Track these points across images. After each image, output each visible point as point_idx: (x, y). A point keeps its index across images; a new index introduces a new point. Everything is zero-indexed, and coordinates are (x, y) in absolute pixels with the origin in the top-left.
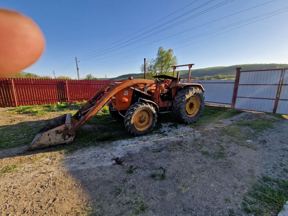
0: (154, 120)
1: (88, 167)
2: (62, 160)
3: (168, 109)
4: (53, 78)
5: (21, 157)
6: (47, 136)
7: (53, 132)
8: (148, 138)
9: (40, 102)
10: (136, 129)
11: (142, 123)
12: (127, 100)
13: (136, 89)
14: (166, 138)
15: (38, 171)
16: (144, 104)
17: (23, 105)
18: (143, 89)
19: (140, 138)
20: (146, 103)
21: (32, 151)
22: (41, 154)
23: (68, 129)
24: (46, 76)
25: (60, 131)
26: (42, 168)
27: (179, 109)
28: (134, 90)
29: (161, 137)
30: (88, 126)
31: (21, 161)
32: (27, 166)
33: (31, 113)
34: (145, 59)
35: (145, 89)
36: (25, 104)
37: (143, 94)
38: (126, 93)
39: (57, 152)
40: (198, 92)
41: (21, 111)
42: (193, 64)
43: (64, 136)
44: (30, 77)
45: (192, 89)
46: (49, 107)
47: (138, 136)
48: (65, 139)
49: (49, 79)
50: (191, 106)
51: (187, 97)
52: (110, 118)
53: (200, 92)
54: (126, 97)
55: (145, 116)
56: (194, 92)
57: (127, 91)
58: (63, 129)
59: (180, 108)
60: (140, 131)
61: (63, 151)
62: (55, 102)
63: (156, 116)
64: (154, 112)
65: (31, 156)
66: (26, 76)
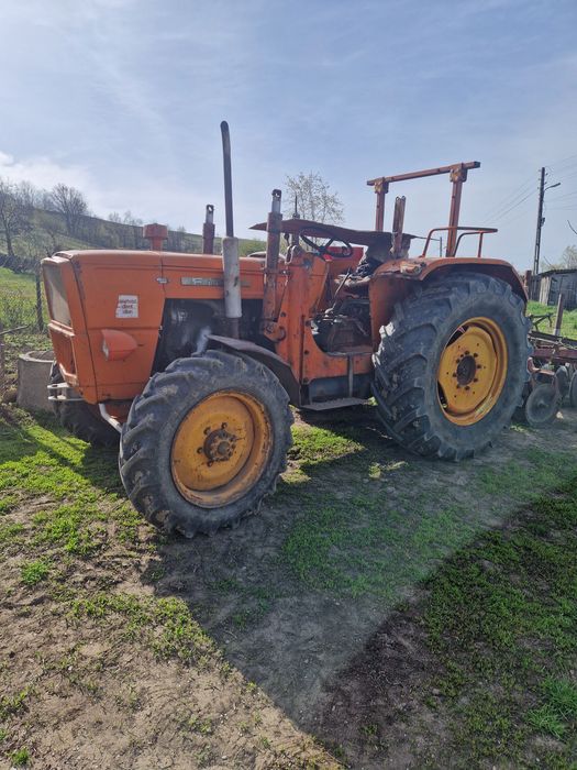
3: (351, 390)
34: (224, 126)
38: (128, 308)
42: (477, 165)
54: (126, 328)
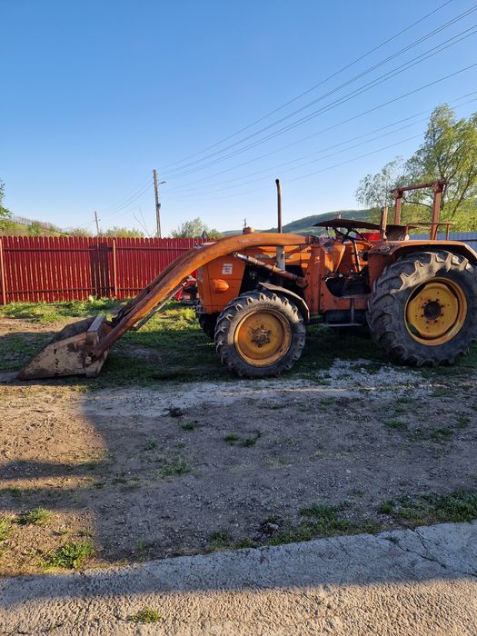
0: (294, 341)
1: (115, 414)
2: (72, 399)
3: (353, 318)
4: (94, 233)
5: (7, 387)
6: (52, 354)
7: (63, 347)
8: (273, 385)
9: (51, 294)
10: (243, 360)
11: (260, 346)
12: (225, 286)
13: (250, 259)
14: (319, 389)
15: (30, 409)
16: (264, 296)
17: (16, 301)
18: (275, 258)
19: (251, 382)
20: (269, 293)
21: (25, 380)
22: (40, 387)
23: (91, 343)
24: (75, 228)
25: (77, 346)
26: (38, 405)
27: (380, 316)
28: (246, 261)
29: (308, 385)
30: (143, 351)
31: (6, 392)
32: (15, 400)
33: (30, 317)
34: (277, 181)
35: (279, 260)
36: (21, 299)
37: (271, 271)
38: (228, 269)
39: (67, 388)
40: (454, 267)
41: (13, 312)
43: (83, 358)
44: (38, 232)
45: (427, 259)
46: (68, 306)
47: (246, 377)
48: (85, 365)
49: (85, 239)
50: (432, 310)
51: (409, 281)
52: (201, 337)
53: (461, 269)
54: (226, 279)
55: (269, 329)
56: (437, 267)
57: (230, 265)
58: (82, 343)
59: (384, 314)
60: (254, 366)
61: (77, 388)
62: (85, 294)
63: (302, 329)
64: (296, 318)
65: (23, 388)
66: (29, 229)
